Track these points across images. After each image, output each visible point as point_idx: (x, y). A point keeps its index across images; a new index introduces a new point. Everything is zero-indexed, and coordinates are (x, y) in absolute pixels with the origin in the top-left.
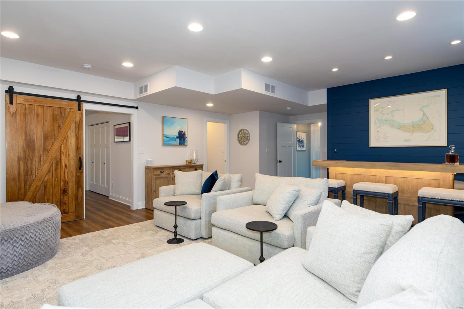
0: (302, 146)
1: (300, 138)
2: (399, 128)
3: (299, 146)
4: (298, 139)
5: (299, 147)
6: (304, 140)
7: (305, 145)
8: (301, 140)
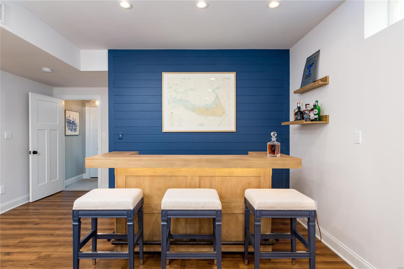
0: (73, 129)
1: (71, 119)
2: (193, 111)
3: (69, 129)
4: (68, 120)
5: (70, 131)
6: (77, 122)
7: (78, 128)
8: (71, 122)
